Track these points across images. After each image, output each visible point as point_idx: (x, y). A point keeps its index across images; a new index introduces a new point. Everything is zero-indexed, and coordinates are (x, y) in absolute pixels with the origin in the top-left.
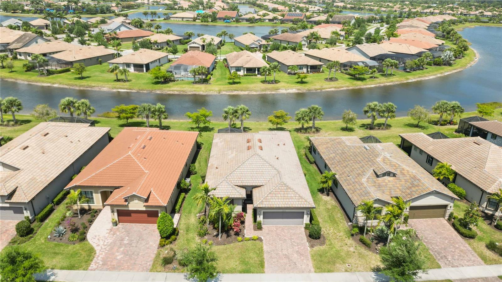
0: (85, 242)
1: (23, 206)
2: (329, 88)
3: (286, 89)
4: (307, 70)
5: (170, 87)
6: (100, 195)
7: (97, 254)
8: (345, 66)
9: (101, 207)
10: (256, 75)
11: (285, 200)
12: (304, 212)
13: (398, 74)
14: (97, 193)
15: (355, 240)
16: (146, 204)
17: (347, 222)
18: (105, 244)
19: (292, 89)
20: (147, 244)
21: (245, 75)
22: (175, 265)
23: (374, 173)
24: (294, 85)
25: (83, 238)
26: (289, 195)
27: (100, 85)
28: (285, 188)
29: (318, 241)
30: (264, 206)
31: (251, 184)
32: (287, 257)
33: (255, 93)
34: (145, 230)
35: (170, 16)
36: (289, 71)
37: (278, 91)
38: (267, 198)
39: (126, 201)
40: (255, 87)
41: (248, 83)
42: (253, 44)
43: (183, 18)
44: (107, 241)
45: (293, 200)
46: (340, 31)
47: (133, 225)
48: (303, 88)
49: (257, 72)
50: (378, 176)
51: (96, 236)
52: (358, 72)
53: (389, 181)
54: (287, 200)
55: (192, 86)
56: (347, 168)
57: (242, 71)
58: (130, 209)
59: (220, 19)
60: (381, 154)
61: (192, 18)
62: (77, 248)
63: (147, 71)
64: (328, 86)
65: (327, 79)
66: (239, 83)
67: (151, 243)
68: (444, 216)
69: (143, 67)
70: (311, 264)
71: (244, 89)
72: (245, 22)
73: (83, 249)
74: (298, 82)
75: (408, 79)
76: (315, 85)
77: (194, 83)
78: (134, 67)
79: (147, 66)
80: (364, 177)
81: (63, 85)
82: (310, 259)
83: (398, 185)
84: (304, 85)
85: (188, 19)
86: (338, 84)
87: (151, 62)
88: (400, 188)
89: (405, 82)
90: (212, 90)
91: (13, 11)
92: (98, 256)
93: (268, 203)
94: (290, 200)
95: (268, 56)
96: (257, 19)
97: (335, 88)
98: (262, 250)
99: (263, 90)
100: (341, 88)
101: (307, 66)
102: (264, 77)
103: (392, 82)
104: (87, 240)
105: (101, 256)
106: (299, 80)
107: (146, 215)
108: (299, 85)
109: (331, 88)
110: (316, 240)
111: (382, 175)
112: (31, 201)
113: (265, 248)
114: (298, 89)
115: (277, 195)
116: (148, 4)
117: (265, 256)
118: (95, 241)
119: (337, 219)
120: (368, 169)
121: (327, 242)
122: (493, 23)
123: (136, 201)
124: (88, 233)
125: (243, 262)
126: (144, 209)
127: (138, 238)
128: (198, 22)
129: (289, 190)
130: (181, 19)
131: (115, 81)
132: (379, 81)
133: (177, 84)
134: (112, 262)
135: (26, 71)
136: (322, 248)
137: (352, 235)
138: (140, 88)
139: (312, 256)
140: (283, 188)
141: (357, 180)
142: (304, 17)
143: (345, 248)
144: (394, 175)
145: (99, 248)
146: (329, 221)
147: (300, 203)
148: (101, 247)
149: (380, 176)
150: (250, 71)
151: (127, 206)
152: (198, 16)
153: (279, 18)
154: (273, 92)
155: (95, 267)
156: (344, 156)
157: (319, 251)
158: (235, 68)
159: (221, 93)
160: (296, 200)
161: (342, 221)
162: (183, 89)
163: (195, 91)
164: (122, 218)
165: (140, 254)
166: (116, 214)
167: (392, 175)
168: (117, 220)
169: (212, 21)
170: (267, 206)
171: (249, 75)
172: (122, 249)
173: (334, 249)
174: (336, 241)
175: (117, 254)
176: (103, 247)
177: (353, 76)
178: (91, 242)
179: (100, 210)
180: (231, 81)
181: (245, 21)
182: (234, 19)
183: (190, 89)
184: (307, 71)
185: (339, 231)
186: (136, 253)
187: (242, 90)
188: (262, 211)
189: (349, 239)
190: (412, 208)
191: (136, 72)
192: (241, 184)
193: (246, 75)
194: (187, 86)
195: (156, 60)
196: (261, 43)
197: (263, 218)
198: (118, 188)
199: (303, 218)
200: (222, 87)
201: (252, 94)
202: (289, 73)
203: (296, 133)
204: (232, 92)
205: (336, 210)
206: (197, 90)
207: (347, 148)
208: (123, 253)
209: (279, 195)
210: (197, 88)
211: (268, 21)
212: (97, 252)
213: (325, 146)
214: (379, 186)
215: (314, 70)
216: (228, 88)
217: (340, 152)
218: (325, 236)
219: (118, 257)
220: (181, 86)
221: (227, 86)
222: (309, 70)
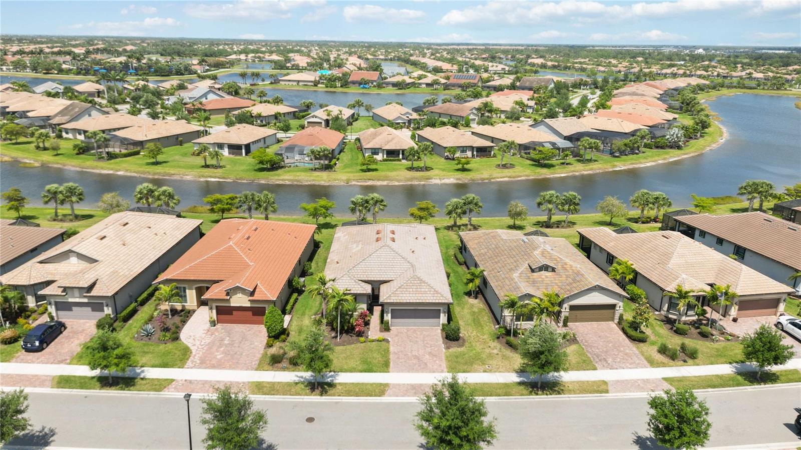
0: (178, 342)
1: (104, 302)
2: (501, 178)
3: (440, 179)
4: (473, 153)
5: (279, 175)
6: (194, 291)
7: (194, 353)
8: (525, 148)
9: (195, 308)
10: (400, 160)
11: (417, 295)
12: (440, 310)
13: (602, 160)
14: (191, 289)
15: (501, 343)
16: (251, 298)
17: (494, 325)
18: (202, 343)
19: (449, 179)
20: (251, 344)
21: (384, 160)
22: (285, 363)
23: (528, 267)
24: (452, 173)
25: (177, 338)
26: (423, 290)
27: (181, 172)
28: (418, 282)
29: (456, 342)
30: (392, 301)
31: (378, 279)
32: (417, 357)
33: (397, 183)
34: (249, 330)
35: (280, 79)
36: (446, 154)
37: (430, 180)
38: (397, 292)
39: (228, 294)
40: (398, 176)
41: (388, 170)
42: (399, 118)
43: (299, 81)
44: (204, 341)
45: (427, 295)
46: (528, 100)
47: (235, 325)
48: (465, 178)
49: (401, 156)
50: (533, 271)
51: (191, 336)
52: (543, 156)
53: (547, 277)
54: (420, 295)
55: (308, 174)
56: (499, 264)
57: (381, 155)
58: (232, 305)
59: (354, 83)
60: (541, 247)
61: (312, 82)
62: (170, 347)
63: (247, 154)
64: (499, 175)
65: (499, 165)
66: (376, 170)
67: (256, 344)
68: (612, 319)
69: (242, 149)
70: (444, 364)
71: (382, 178)
72: (390, 87)
73: (176, 349)
74: (458, 170)
75: (615, 166)
76: (482, 173)
77: (312, 170)
78: (229, 148)
79: (248, 147)
80: (516, 271)
81: (131, 172)
82: (444, 361)
83: (557, 281)
84: (466, 173)
85: (306, 83)
86: (514, 172)
87: (253, 142)
88: (559, 284)
89: (611, 170)
90: (338, 180)
91: (45, 72)
92: (195, 355)
93: (396, 298)
94: (424, 295)
95: (418, 135)
96: (409, 84)
97: (510, 177)
98: (388, 351)
99: (409, 180)
100: (519, 177)
101: (472, 148)
102: (410, 163)
103: (591, 169)
104: (180, 340)
105: (198, 355)
106: (460, 166)
107: (250, 313)
108: (459, 173)
109: (504, 177)
110: (454, 342)
111: (538, 270)
112: (114, 296)
113: (392, 349)
114: (458, 179)
115: (408, 290)
116: (246, 60)
117: (391, 356)
118: (190, 341)
119: (482, 322)
120: (522, 263)
121: (467, 344)
122: (763, 89)
123: (240, 295)
124: (181, 334)
125: (365, 361)
126: (248, 305)
127: (241, 339)
128: (321, 87)
129: (423, 284)
130: (295, 83)
131: (203, 167)
132: (573, 169)
133: (289, 172)
134: (211, 361)
135: (77, 154)
136: (459, 349)
137: (498, 338)
138: (238, 177)
139: (447, 357)
140: (416, 282)
141: (507, 276)
142: (479, 81)
143: (487, 350)
144: (553, 270)
145: (196, 348)
146: (473, 324)
147: (435, 298)
148: (198, 347)
149: (535, 270)
150: (392, 154)
151: (228, 301)
152: (321, 78)
153: (442, 82)
154: (422, 183)
155: (191, 365)
156: (497, 251)
157: (455, 352)
158: (370, 151)
159: (350, 184)
160: (430, 295)
161: (488, 324)
162: (297, 178)
163: (313, 180)
164: (222, 317)
165: (244, 354)
166: (214, 311)
167: (550, 269)
168: (216, 319)
169: (341, 86)
170: (395, 301)
171: (390, 160)
172: (222, 349)
173: (474, 351)
174: (478, 344)
175: (217, 353)
176: (200, 347)
177: (535, 161)
178: (185, 342)
179: (194, 311)
180: (364, 167)
181: (391, 85)
182: (375, 83)
183: (306, 178)
184: (473, 155)
185: (483, 334)
186: (238, 353)
187: (379, 180)
188: (390, 308)
189: (493, 341)
190: (572, 308)
191: (232, 156)
192: (366, 279)
193: (386, 160)
194: (303, 173)
195: (260, 139)
196: (410, 117)
197: (392, 318)
198: (217, 282)
199: (439, 318)
200: (351, 176)
201: (394, 184)
202: (447, 158)
203: (446, 231)
204: (366, 182)
205: (483, 313)
206: (317, 179)
207: (502, 242)
208: (223, 352)
209: (411, 290)
210: (316, 176)
211: (425, 86)
212: (194, 352)
213: (476, 241)
214: (534, 282)
215: (483, 153)
216: (360, 176)
217: (493, 246)
218: (465, 338)
219: (219, 357)
220: (294, 173)
221: (358, 174)
222: (475, 153)
